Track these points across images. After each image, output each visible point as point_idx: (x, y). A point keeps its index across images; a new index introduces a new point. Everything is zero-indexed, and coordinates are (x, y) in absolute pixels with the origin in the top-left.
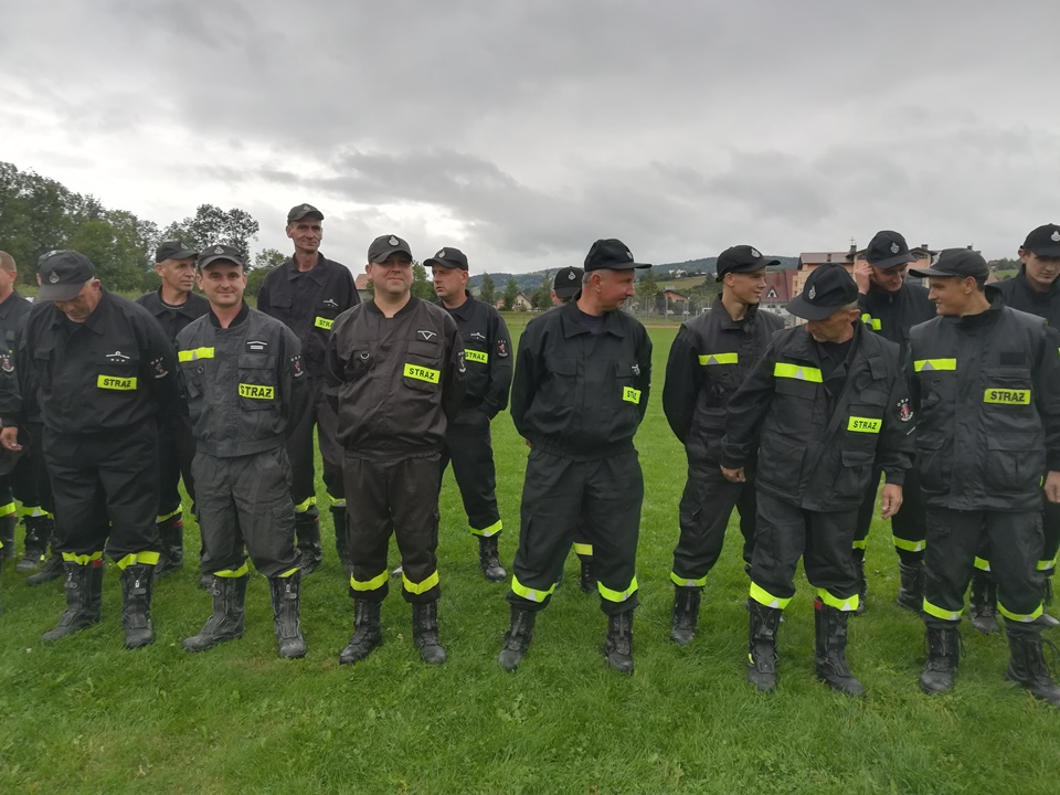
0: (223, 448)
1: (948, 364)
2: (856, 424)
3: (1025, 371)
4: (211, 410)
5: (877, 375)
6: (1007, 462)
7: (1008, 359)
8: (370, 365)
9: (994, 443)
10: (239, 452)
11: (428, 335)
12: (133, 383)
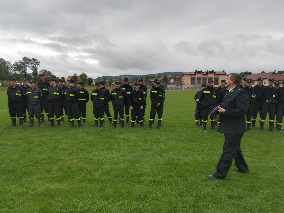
0: (32, 103)
1: (115, 94)
2: (101, 99)
3: (123, 95)
4: (31, 99)
5: (102, 93)
6: (121, 104)
7: (121, 93)
8: (50, 93)
9: (120, 102)
10: (34, 104)
11: (57, 89)
12: (20, 95)
